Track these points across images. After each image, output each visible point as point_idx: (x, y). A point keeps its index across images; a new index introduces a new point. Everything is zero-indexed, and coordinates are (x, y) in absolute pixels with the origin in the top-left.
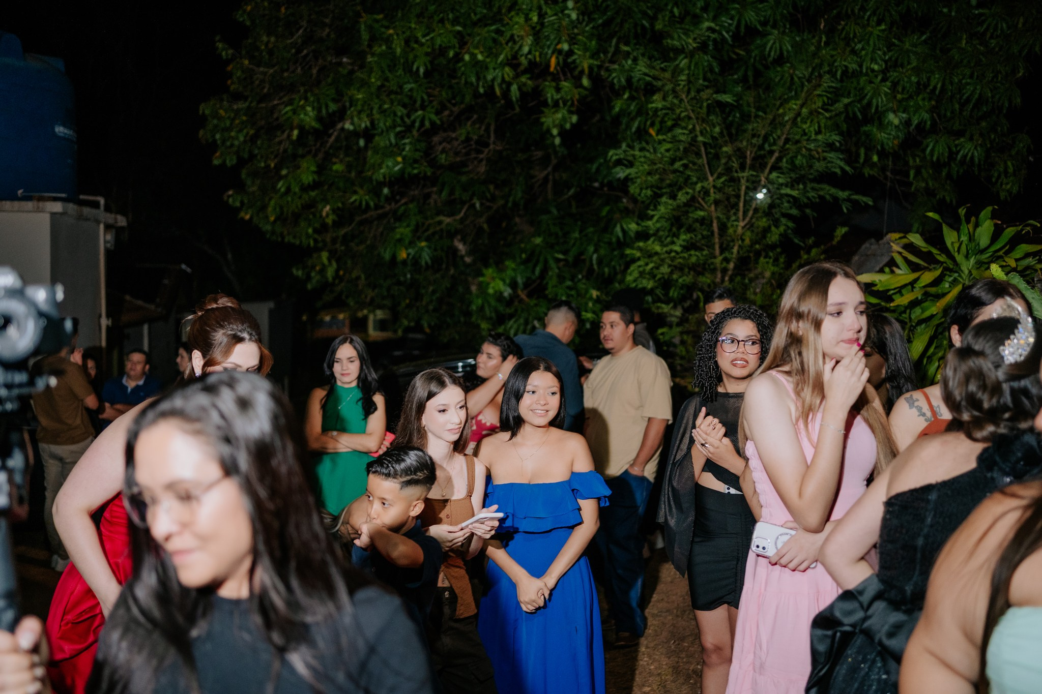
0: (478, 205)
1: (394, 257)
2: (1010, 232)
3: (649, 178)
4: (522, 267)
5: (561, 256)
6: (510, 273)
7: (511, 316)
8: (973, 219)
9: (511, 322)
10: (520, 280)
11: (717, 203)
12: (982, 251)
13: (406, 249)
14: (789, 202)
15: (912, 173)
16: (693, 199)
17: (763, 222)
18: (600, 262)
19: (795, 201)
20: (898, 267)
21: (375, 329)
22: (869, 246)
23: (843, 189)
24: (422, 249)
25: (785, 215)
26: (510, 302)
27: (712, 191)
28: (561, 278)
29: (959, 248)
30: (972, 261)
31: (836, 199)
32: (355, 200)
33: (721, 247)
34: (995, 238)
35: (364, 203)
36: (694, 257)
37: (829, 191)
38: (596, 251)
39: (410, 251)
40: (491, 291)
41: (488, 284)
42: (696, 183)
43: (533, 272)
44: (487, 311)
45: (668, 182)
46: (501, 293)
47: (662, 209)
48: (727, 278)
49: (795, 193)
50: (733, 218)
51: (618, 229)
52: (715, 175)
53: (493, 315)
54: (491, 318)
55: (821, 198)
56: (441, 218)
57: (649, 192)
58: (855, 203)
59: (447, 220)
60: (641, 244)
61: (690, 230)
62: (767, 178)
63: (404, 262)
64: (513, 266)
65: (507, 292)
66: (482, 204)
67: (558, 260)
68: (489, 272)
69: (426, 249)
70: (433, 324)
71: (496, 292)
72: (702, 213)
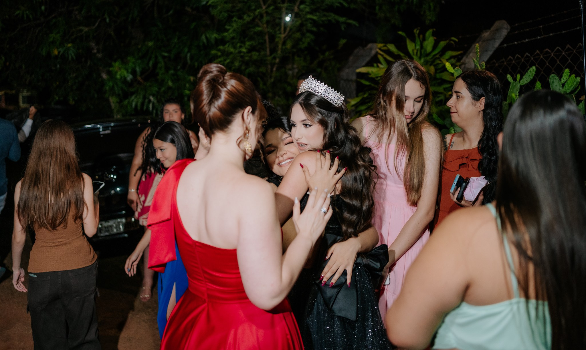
0: (108, 20)
1: (49, 54)
2: (443, 44)
3: (226, 6)
4: (139, 61)
5: (166, 54)
6: (131, 65)
7: (132, 93)
8: (421, 36)
9: (133, 97)
10: (138, 70)
11: (268, 22)
12: (428, 55)
13: (57, 48)
14: (311, 23)
15: (377, 8)
16: (253, 20)
17: (298, 35)
18: (192, 58)
19: (314, 22)
20: (381, 63)
21: (23, 103)
22: (358, 51)
23: (342, 16)
24: (69, 49)
25: (309, 31)
26: (130, 84)
27: (265, 15)
28: (167, 69)
29: (417, 53)
30: (422, 60)
31: (338, 22)
32: (19, 14)
33: (270, 50)
34: (435, 47)
35: (25, 16)
36: (255, 55)
37: (333, 17)
38: (189, 51)
39: (60, 49)
40: (118, 77)
41: (116, 72)
42: (255, 10)
43: (148, 64)
44: (116, 89)
45: (237, 8)
46: (125, 78)
47: (235, 25)
48: (275, 69)
49: (315, 18)
50: (278, 32)
51: (203, 37)
52: (267, 5)
53: (120, 92)
54: (119, 95)
55: (329, 21)
56: (81, 28)
57: (226, 15)
58: (349, 25)
59: (86, 29)
60: (221, 47)
61: (251, 39)
62: (298, 8)
63: (56, 57)
64: (133, 60)
65: (129, 77)
66: (110, 20)
67: (164, 57)
68: (117, 64)
69: (72, 48)
70: (76, 98)
71: (121, 78)
72: (259, 29)
